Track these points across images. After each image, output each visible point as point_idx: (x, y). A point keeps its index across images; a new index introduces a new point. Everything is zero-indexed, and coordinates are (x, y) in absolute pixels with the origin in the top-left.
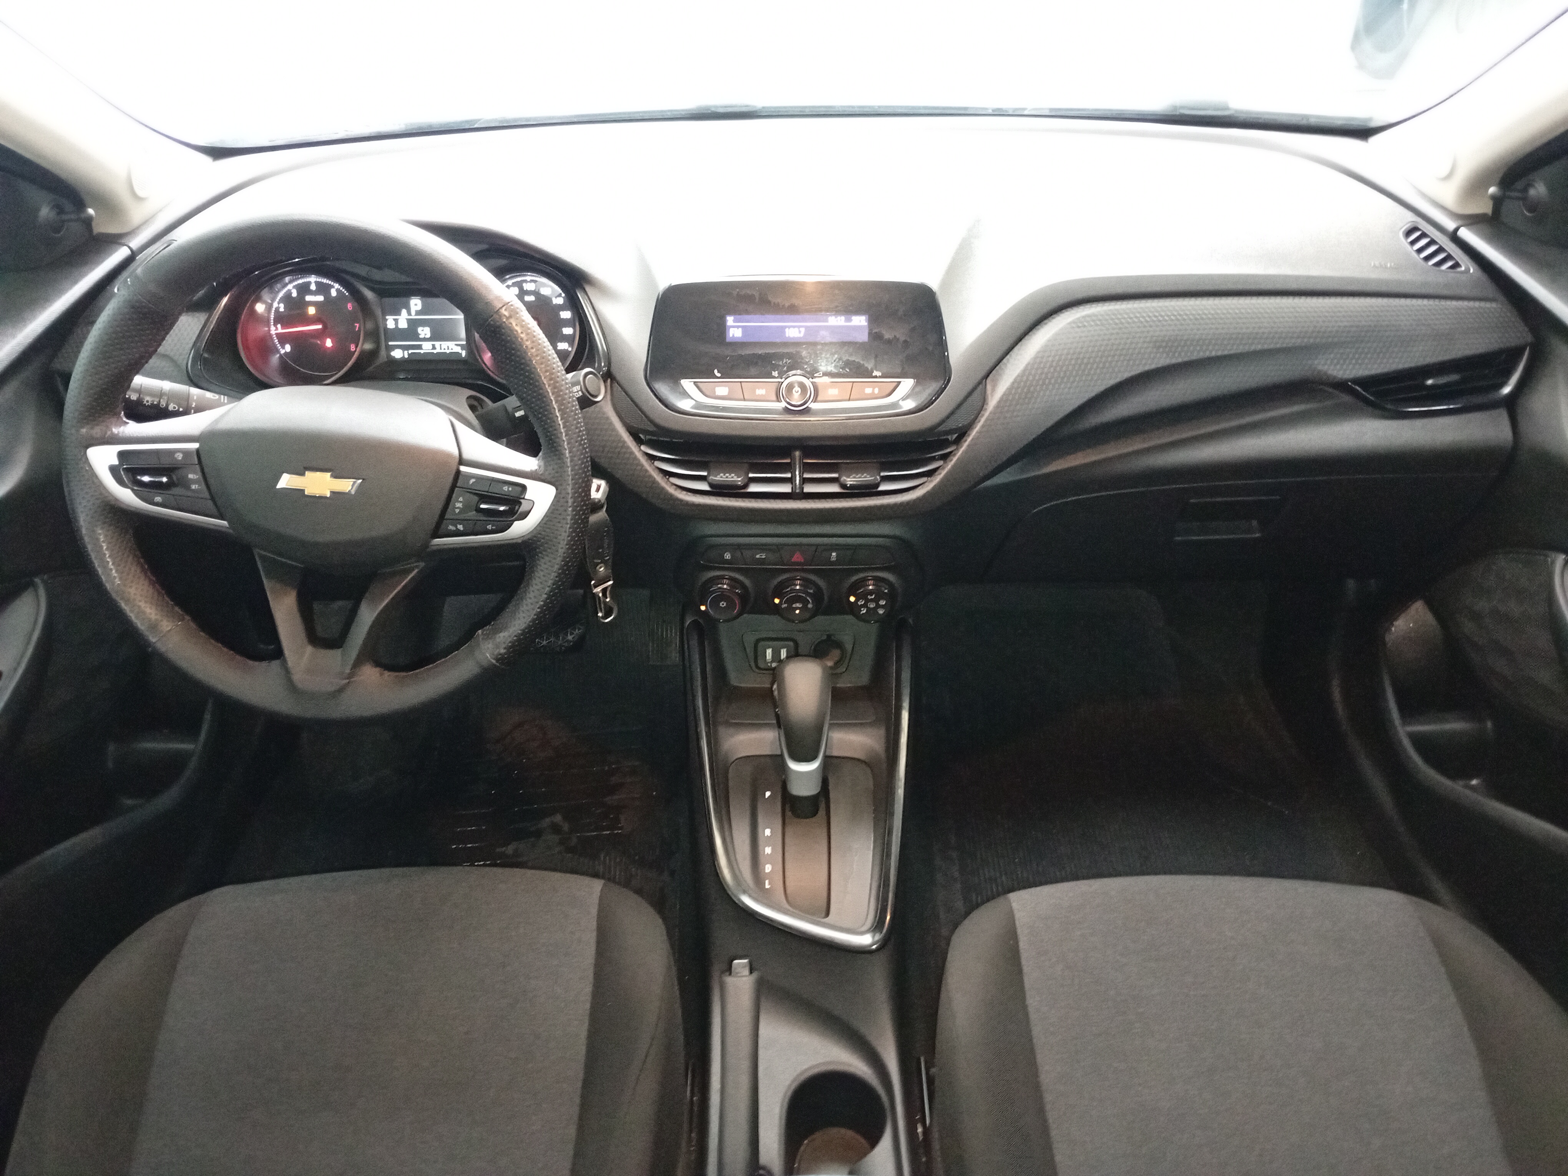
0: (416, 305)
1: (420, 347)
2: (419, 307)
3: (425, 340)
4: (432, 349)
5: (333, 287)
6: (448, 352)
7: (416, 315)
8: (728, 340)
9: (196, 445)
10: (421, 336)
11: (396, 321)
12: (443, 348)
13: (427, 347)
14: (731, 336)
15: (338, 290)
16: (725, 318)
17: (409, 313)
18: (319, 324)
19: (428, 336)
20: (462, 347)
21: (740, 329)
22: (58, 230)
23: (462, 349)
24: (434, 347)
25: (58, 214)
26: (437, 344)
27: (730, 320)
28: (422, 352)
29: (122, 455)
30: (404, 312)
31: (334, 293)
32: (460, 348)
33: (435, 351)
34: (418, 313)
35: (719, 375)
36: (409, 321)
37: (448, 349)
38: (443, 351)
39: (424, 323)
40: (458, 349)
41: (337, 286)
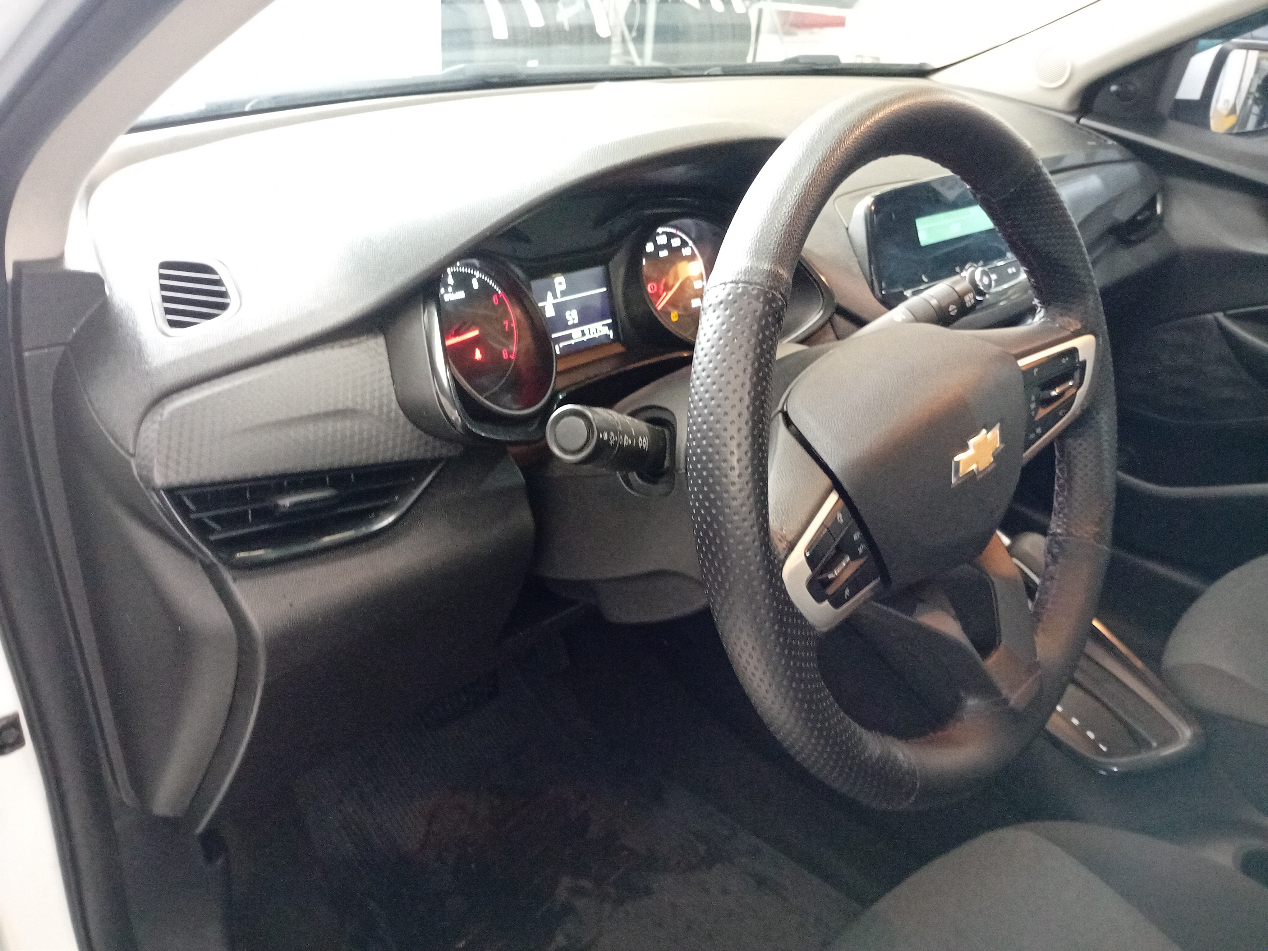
0: (560, 284)
1: (569, 337)
2: (563, 287)
3: (574, 326)
4: (581, 337)
5: (474, 276)
6: (597, 335)
7: (561, 297)
10: (570, 323)
12: (591, 333)
13: (576, 335)
15: (480, 280)
17: (555, 297)
18: (475, 330)
19: (576, 321)
20: (609, 326)
23: (609, 330)
24: (583, 334)
26: (585, 328)
28: (572, 342)
30: (549, 294)
31: (475, 285)
32: (606, 328)
33: (585, 339)
34: (563, 294)
36: (556, 305)
37: (596, 332)
38: (592, 336)
39: (570, 305)
40: (605, 331)
41: (478, 274)
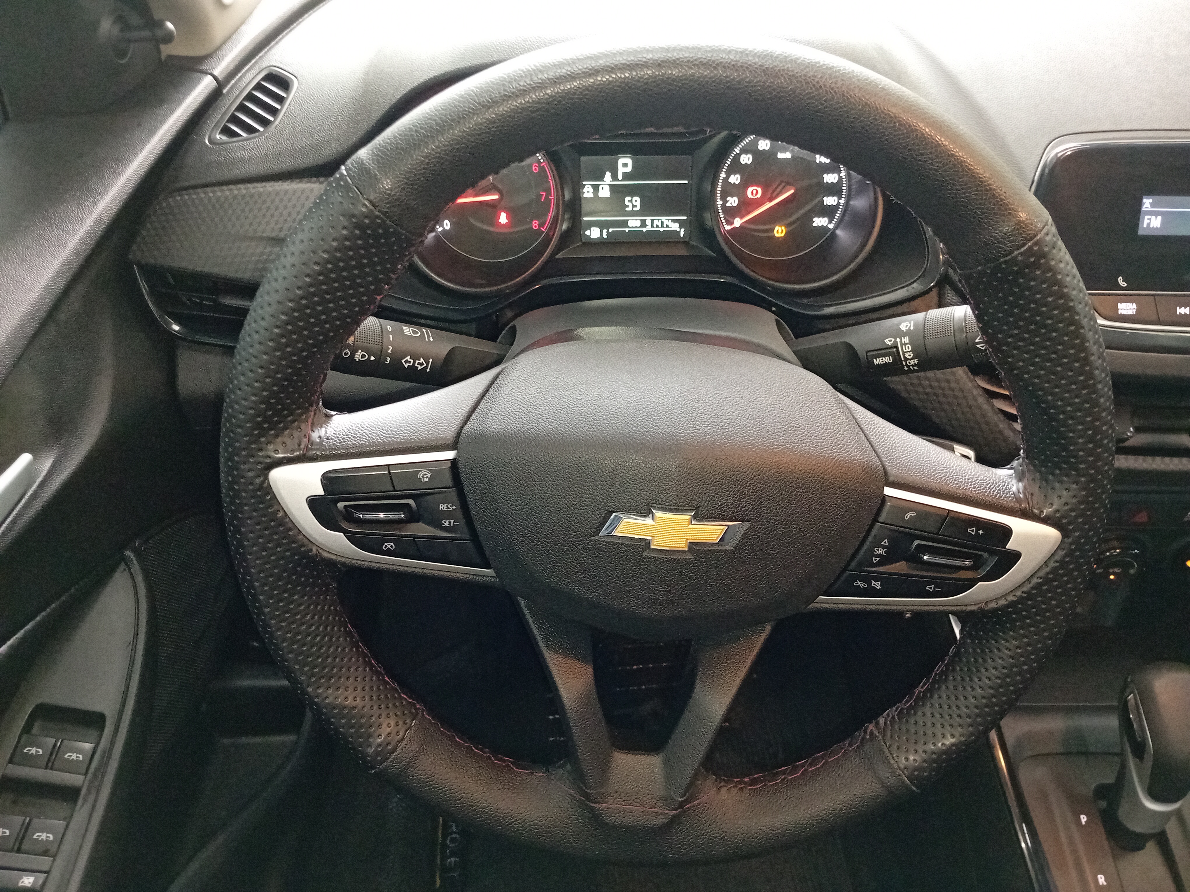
0: (625, 166)
1: (624, 223)
2: (629, 169)
3: (633, 214)
4: (640, 227)
6: (662, 230)
7: (623, 180)
8: (1141, 232)
9: (450, 455)
10: (627, 209)
11: (596, 188)
12: (655, 226)
13: (634, 223)
14: (1145, 226)
16: (1142, 200)
17: (615, 177)
18: (495, 194)
19: (637, 209)
20: (682, 223)
21: (1159, 218)
22: (122, 54)
23: (680, 227)
24: (643, 224)
25: (122, 30)
26: (648, 219)
27: (1147, 203)
28: (627, 230)
29: (328, 479)
30: (608, 176)
32: (677, 224)
33: (644, 230)
34: (626, 176)
35: (1124, 284)
36: (612, 187)
37: (662, 226)
38: (655, 229)
39: (632, 191)
40: (675, 227)
